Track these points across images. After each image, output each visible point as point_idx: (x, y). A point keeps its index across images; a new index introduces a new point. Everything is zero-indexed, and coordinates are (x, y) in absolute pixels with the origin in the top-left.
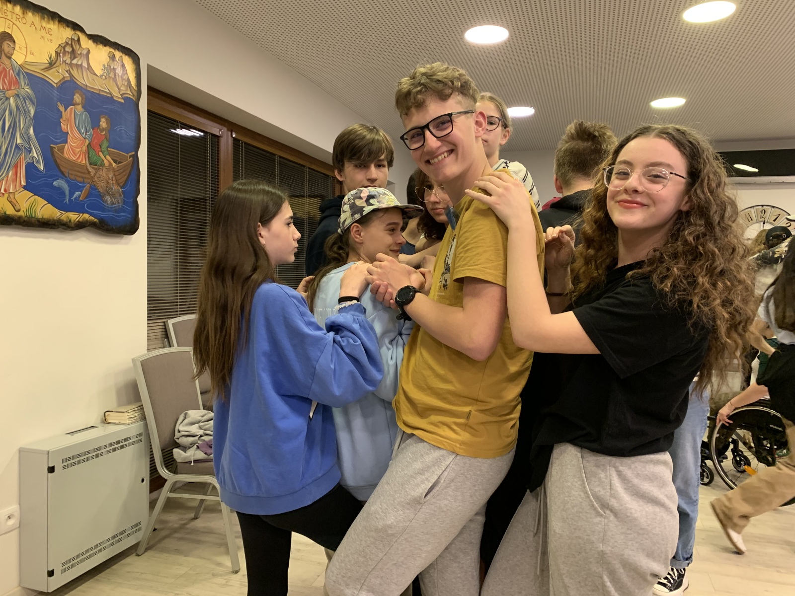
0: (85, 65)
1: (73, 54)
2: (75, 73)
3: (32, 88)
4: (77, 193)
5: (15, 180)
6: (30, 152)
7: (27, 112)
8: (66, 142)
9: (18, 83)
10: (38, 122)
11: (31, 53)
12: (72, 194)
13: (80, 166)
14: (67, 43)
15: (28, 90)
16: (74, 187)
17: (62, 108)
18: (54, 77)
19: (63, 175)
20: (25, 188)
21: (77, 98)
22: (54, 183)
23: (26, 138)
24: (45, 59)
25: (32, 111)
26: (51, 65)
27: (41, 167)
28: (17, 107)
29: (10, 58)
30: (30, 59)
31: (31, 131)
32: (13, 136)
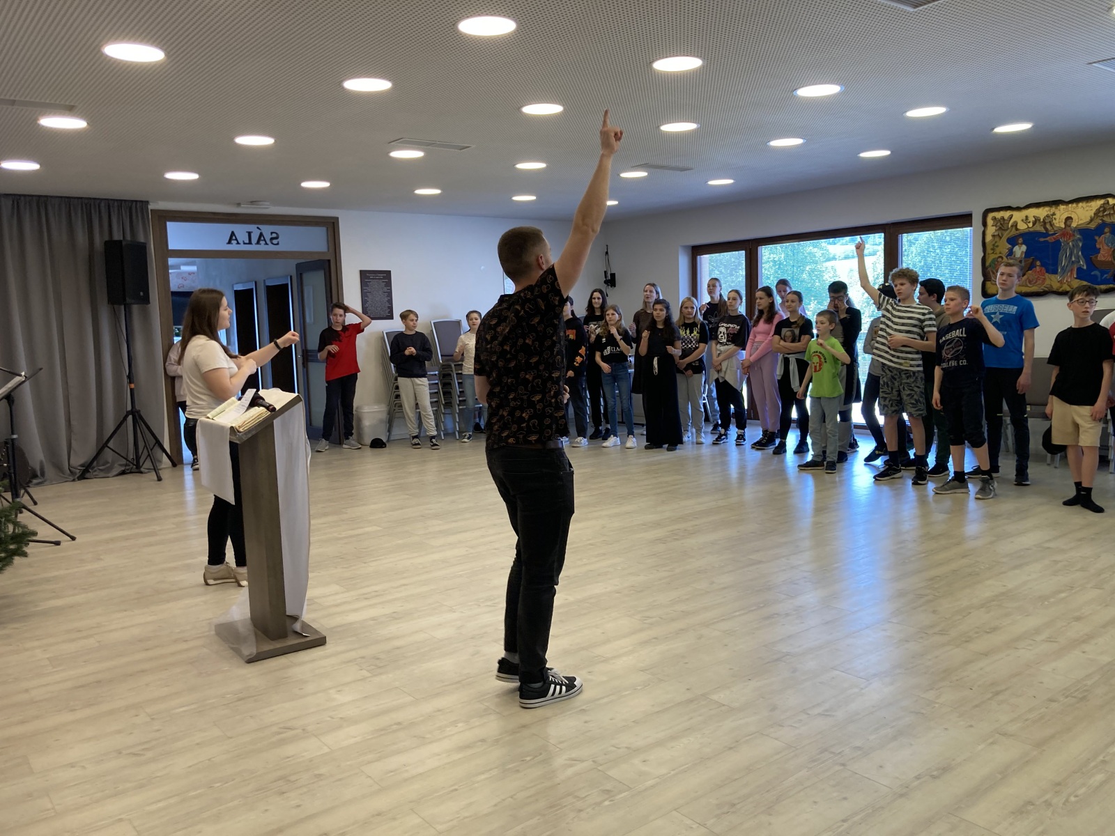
0: (1112, 212)
1: (1104, 211)
2: (1105, 219)
3: (1081, 234)
4: (1105, 276)
5: (1071, 276)
6: (1079, 262)
7: (1078, 246)
8: (1099, 253)
9: (1074, 235)
10: (1083, 249)
11: (1081, 220)
12: (1102, 276)
13: (1108, 262)
14: (1101, 207)
15: (1078, 236)
16: (1103, 273)
17: (1097, 238)
18: (1093, 226)
19: (1096, 268)
20: (1076, 278)
21: (1107, 230)
22: (1093, 273)
23: (1078, 257)
24: (1088, 219)
25: (1081, 245)
26: (1092, 220)
27: (1085, 268)
28: (1073, 246)
29: (1070, 226)
30: (1080, 222)
31: (1080, 253)
32: (1071, 258)
